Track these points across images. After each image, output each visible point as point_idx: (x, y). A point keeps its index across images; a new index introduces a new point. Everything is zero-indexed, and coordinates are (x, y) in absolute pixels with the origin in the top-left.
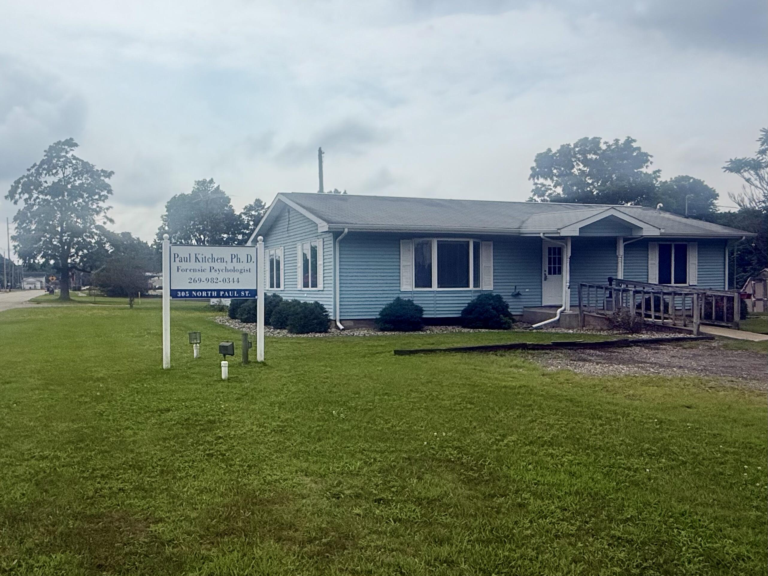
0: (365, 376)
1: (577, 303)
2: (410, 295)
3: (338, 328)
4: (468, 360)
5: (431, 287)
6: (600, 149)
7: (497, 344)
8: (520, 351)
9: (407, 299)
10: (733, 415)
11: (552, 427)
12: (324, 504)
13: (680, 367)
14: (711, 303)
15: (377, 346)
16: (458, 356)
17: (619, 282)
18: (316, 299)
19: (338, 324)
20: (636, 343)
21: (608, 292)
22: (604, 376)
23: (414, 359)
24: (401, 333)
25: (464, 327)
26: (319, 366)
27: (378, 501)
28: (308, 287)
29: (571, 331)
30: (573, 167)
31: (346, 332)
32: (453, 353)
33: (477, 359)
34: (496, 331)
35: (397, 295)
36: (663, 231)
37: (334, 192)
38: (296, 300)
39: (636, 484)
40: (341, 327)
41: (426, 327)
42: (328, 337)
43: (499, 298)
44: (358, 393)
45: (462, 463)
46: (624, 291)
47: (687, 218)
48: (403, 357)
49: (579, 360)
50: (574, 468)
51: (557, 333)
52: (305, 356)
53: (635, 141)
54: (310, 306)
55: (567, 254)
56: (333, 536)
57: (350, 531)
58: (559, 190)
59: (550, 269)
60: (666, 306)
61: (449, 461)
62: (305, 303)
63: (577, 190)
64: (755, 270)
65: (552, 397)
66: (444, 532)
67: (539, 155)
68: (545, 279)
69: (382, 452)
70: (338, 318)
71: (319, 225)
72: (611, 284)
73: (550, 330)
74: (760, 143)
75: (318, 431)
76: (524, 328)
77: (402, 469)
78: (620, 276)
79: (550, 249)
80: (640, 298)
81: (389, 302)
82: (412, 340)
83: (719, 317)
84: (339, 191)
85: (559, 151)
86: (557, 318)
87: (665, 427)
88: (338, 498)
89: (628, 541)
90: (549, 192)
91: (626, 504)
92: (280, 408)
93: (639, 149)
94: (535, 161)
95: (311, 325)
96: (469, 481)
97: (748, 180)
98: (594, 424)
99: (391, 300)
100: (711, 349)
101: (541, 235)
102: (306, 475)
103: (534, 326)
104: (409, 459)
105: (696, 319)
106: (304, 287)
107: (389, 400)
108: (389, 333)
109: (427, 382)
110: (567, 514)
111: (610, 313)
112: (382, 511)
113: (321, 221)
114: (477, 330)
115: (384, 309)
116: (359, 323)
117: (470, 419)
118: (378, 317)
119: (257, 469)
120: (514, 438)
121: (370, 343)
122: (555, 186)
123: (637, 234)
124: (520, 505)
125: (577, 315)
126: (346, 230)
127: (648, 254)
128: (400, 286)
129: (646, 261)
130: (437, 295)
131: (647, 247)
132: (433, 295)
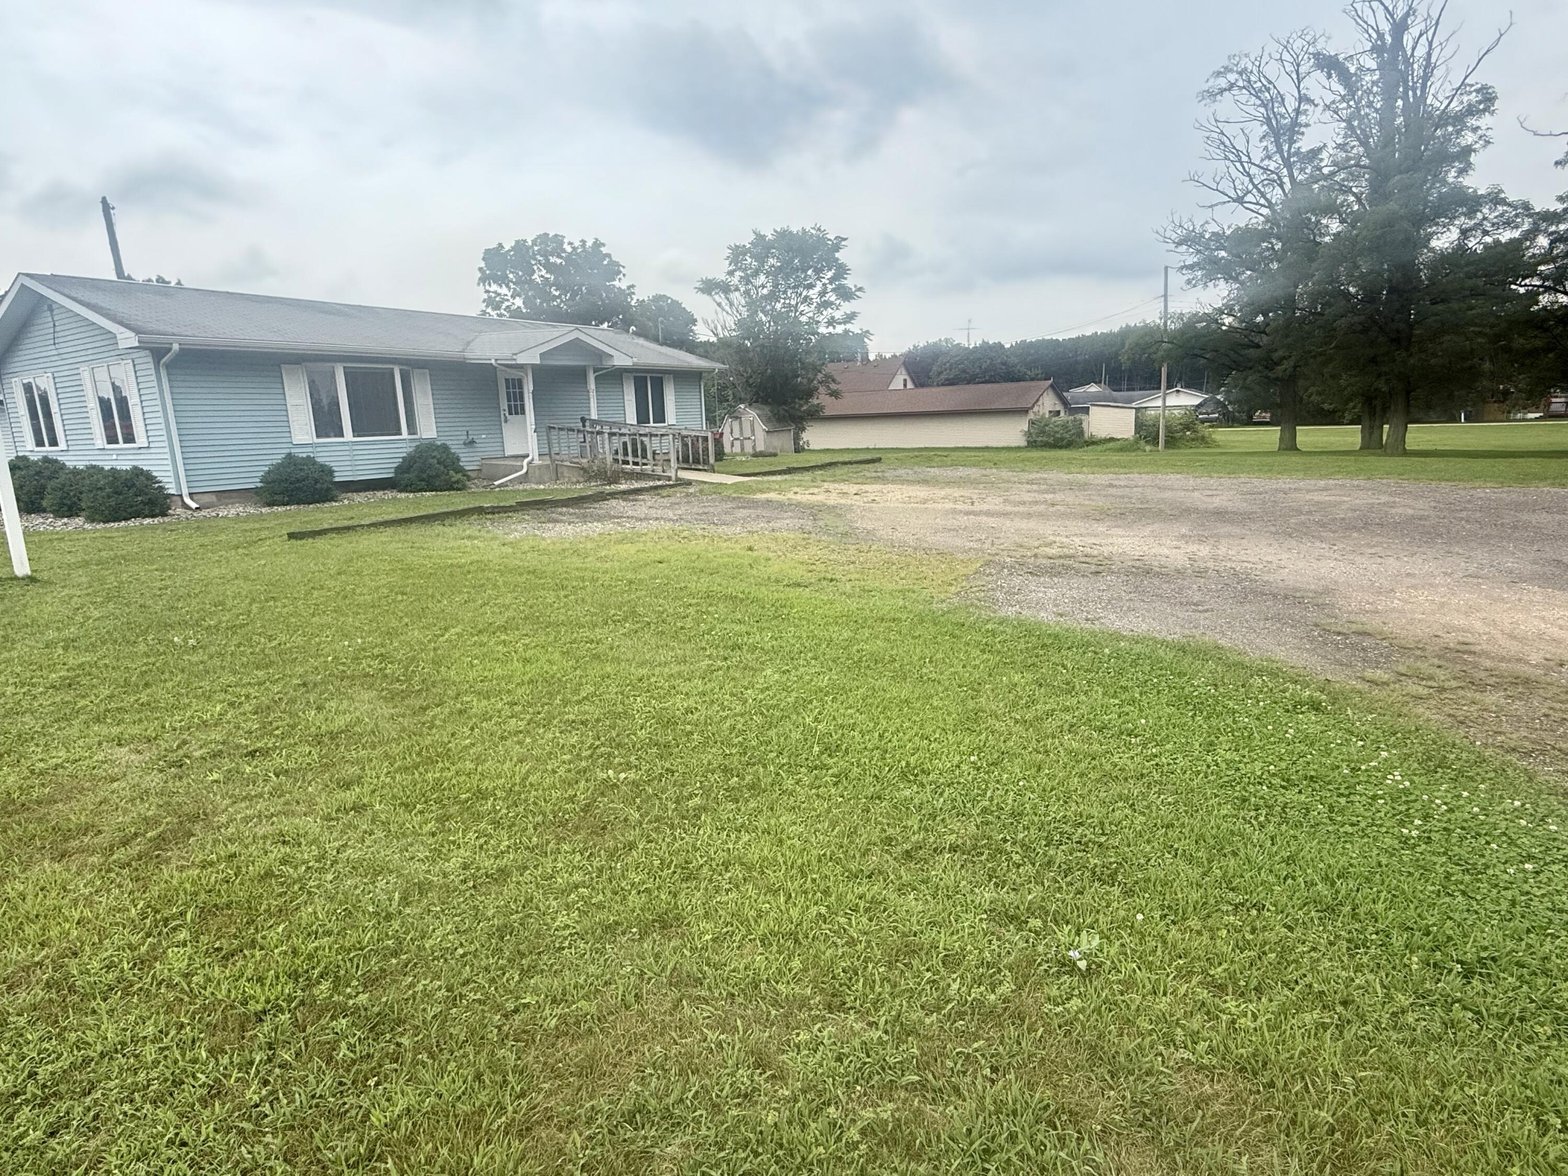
0: (236, 577)
1: (546, 451)
2: (310, 449)
3: (187, 507)
4: (403, 537)
5: (342, 436)
6: (564, 251)
7: (446, 510)
8: (475, 517)
9: (304, 455)
10: (700, 564)
11: (507, 607)
12: (154, 780)
13: (657, 519)
14: (687, 445)
15: (260, 530)
16: (390, 531)
17: (594, 423)
18: (135, 463)
19: (188, 500)
20: (613, 495)
21: (581, 436)
22: (575, 537)
23: (321, 543)
24: (302, 507)
25: (400, 491)
26: (151, 571)
27: (252, 754)
28: (117, 442)
29: (542, 487)
30: (534, 272)
31: (204, 513)
32: (382, 529)
33: (415, 533)
34: (447, 493)
35: (288, 451)
36: (635, 360)
37: (157, 281)
38: (94, 467)
39: (597, 657)
40: (194, 505)
41: (343, 495)
42: (170, 523)
43: (445, 448)
44: (222, 603)
45: (386, 676)
46: (598, 433)
47: (662, 345)
48: (304, 541)
49: (549, 521)
50: (530, 653)
51: (525, 490)
52: (123, 557)
53: (604, 245)
54: (123, 474)
55: (529, 387)
56: (167, 824)
57: (199, 808)
58: (519, 302)
59: (510, 407)
60: (644, 450)
61: (367, 675)
62: (113, 470)
63: (541, 303)
64: (731, 406)
65: (510, 571)
66: (354, 770)
67: (487, 251)
68: (506, 421)
69: (260, 684)
70: (185, 492)
71: (119, 337)
72: (584, 426)
73: (517, 487)
74: (727, 262)
75: (143, 673)
76: (484, 487)
77: (293, 701)
78: (594, 416)
79: (507, 380)
80: (617, 443)
81: (274, 462)
82: (319, 515)
83: (696, 461)
84: (167, 279)
85: (513, 249)
86: (525, 470)
87: (634, 586)
88: (181, 766)
89: (582, 723)
90: (507, 304)
91: (584, 681)
92: (66, 649)
93: (609, 255)
94: (484, 259)
95: (131, 507)
96: (391, 698)
97: (719, 305)
98: (558, 597)
99: (278, 458)
100: (688, 495)
101: (493, 362)
102: (119, 745)
103: (496, 483)
104: (305, 685)
105: (673, 464)
106: (109, 443)
107: (276, 607)
108: (281, 509)
109: (339, 574)
110: (518, 708)
111: (585, 461)
112: (256, 767)
113: (123, 329)
114: (419, 495)
115: (269, 472)
116: (225, 496)
117: (400, 614)
118: (260, 485)
119: (15, 757)
120: (458, 630)
121: (246, 526)
122: (513, 297)
123: (608, 363)
124: (461, 712)
125: (548, 466)
126: (176, 346)
127: (623, 388)
128: (290, 437)
129: (622, 397)
130: (355, 447)
131: (621, 379)
132: (347, 447)
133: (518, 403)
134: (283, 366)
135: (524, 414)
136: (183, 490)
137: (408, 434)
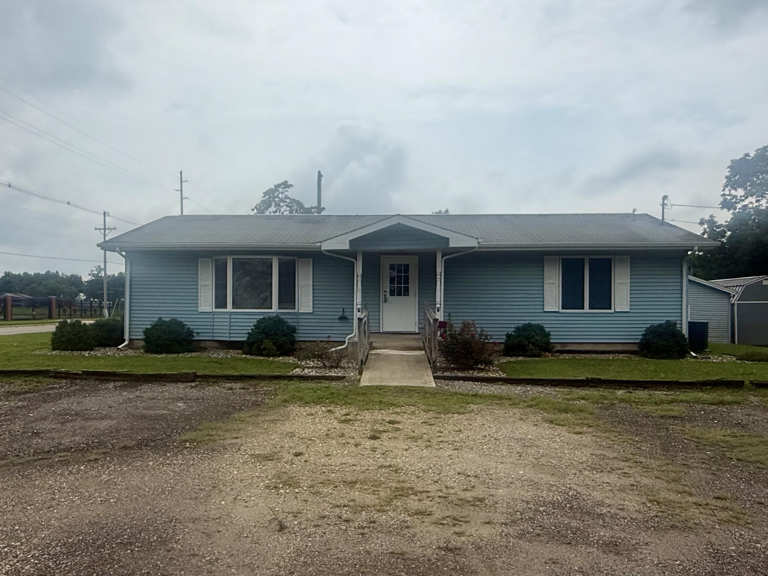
5: (226, 308)
19: (125, 343)
40: (120, 346)
59: (392, 289)
126: (117, 249)
127: (543, 271)
128: (197, 307)
129: (541, 280)
130: (232, 316)
131: (543, 262)
132: (228, 316)
133: (403, 285)
134: (200, 259)
135: (408, 295)
136: (127, 337)
137: (279, 309)
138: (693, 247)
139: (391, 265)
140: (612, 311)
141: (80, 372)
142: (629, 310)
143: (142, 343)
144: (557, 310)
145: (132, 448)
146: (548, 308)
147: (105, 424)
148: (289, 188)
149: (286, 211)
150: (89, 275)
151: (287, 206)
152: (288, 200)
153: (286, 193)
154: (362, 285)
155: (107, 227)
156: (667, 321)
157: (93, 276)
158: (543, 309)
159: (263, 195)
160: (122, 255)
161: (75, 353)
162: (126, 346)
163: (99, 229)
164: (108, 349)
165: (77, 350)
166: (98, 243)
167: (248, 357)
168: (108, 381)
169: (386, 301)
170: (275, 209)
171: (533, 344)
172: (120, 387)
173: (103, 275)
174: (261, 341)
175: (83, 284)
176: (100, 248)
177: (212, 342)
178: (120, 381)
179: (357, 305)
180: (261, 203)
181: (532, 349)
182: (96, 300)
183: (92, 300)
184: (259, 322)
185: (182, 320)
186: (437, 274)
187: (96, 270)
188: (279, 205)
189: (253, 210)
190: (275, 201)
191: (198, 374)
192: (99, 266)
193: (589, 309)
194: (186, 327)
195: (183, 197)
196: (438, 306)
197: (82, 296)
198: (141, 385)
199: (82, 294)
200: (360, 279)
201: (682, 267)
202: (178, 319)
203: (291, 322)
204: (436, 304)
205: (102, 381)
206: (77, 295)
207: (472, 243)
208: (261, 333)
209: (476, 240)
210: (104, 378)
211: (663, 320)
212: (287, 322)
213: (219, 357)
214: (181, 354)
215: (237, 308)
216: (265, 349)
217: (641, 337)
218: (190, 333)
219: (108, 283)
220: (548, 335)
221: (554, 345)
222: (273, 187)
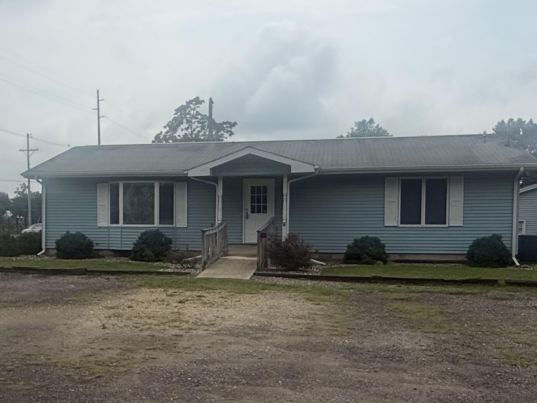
2: (107, 230)
19: (43, 252)
59: (253, 207)
126: (36, 177)
127: (384, 191)
128: (97, 223)
129: (382, 199)
130: (123, 230)
131: (384, 183)
132: (119, 230)
133: (262, 204)
134: (99, 184)
135: (266, 212)
136: (44, 247)
137: (160, 224)
138: (519, 168)
139: (252, 187)
140: (447, 225)
141: (11, 268)
142: (462, 225)
143: (55, 251)
144: (396, 225)
145: (40, 302)
146: (388, 223)
147: (26, 293)
148: (201, 104)
149: (197, 127)
150: (15, 192)
151: (199, 122)
152: (199, 117)
153: (198, 109)
154: (222, 205)
155: (30, 149)
156: (494, 234)
157: (19, 194)
158: (384, 224)
159: (175, 112)
160: (39, 182)
161: (6, 258)
162: (42, 254)
163: (23, 151)
164: (30, 256)
165: (8, 256)
166: (22, 172)
167: (134, 262)
168: (28, 274)
169: (247, 217)
170: (186, 126)
171: (367, 254)
172: (36, 277)
173: (27, 193)
174: (143, 250)
175: (10, 202)
176: (23, 176)
177: (108, 251)
178: (36, 274)
179: (218, 221)
180: (173, 120)
181: (365, 258)
182: (22, 217)
183: (18, 217)
184: (143, 234)
185: (84, 233)
186: (284, 195)
187: (21, 188)
188: (191, 122)
189: (165, 127)
190: (187, 118)
191: (88, 270)
192: (24, 184)
193: (426, 224)
194: (87, 239)
195: (100, 116)
196: (284, 221)
197: (9, 214)
198: (49, 276)
199: (8, 212)
200: (221, 199)
201: (513, 186)
202: (82, 233)
203: (168, 234)
204: (283, 220)
205: (25, 274)
206: (4, 212)
207: (310, 169)
208: (143, 243)
209: (313, 167)
210: (26, 271)
211: (488, 234)
212: (165, 235)
213: (111, 262)
214: (83, 260)
215: (127, 224)
216: (145, 256)
217: (468, 249)
218: (90, 244)
219: (32, 200)
220: (383, 246)
221: (389, 255)
222: (185, 104)
